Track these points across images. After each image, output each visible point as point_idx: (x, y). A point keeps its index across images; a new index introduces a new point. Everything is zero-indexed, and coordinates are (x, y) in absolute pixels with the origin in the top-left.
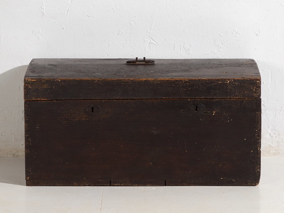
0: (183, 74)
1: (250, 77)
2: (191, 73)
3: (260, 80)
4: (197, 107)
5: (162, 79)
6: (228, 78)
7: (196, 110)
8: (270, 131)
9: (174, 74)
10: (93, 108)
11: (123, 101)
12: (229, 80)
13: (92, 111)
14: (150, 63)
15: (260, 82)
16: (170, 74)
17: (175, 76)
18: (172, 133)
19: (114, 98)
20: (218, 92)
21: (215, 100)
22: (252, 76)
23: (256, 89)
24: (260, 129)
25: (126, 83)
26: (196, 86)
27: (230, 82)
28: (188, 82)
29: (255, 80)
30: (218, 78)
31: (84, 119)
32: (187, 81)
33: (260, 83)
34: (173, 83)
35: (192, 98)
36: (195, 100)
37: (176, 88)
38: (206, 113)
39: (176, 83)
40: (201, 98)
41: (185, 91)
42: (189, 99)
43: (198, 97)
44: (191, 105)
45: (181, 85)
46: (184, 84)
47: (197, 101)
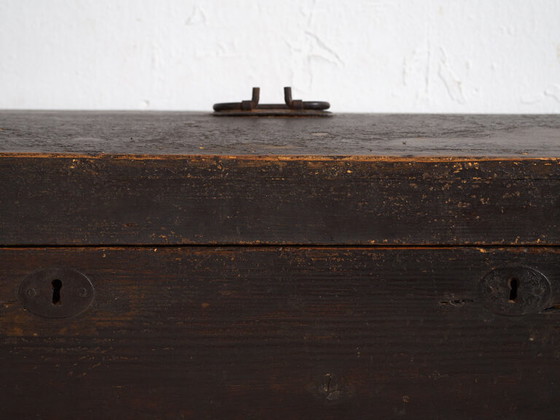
0: (452, 142)
2: (488, 141)
4: (515, 284)
5: (363, 155)
7: (513, 296)
9: (412, 142)
10: (57, 284)
11: (188, 252)
13: (56, 298)
14: (308, 112)
16: (398, 143)
17: (417, 149)
18: (405, 398)
19: (152, 238)
25: (205, 172)
26: (513, 189)
28: (479, 173)
31: (19, 332)
32: (473, 169)
34: (412, 175)
35: (496, 243)
36: (508, 250)
37: (424, 197)
38: (553, 308)
39: (425, 175)
40: (533, 243)
41: (464, 211)
42: (481, 246)
43: (520, 240)
44: (492, 272)
45: (445, 184)
46: (458, 183)
47: (515, 255)
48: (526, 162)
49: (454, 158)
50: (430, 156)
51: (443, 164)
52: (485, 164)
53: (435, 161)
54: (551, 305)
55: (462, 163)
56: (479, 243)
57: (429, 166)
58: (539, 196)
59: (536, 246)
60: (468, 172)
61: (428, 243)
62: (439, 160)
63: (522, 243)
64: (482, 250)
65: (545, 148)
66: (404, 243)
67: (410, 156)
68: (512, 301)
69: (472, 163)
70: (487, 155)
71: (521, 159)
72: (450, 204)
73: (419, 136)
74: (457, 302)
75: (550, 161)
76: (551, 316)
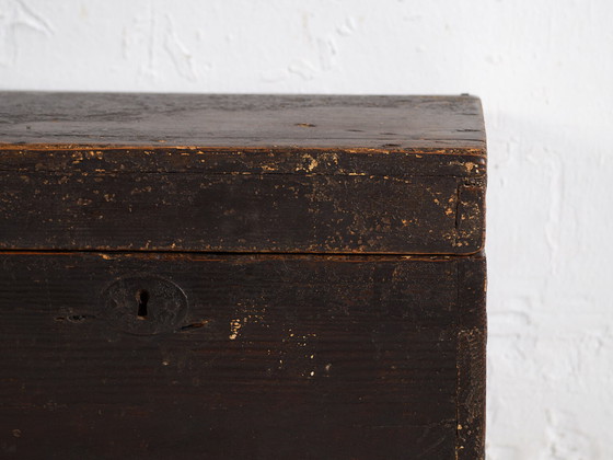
1: (431, 145)
3: (478, 157)
4: (145, 296)
6: (314, 144)
7: (143, 311)
8: (552, 436)
9: (38, 127)
12: (315, 153)
15: (483, 168)
17: (40, 135)
18: (16, 432)
20: (255, 216)
21: (239, 261)
22: (437, 140)
23: (458, 208)
24: (480, 422)
26: (143, 184)
27: (321, 165)
28: (103, 164)
29: (452, 158)
30: (262, 144)
32: (95, 159)
33: (480, 176)
34: (22, 166)
35: (123, 248)
36: (136, 256)
37: (37, 192)
38: (191, 326)
39: (39, 166)
40: (167, 248)
41: (85, 209)
42: (105, 252)
43: (150, 246)
44: (117, 283)
45: (62, 176)
46: (79, 175)
47: (144, 262)
48: (159, 152)
49: (73, 146)
50: (46, 143)
51: (60, 153)
52: (109, 153)
53: (51, 149)
54: (188, 323)
55: (82, 152)
56: (103, 247)
57: (43, 155)
58: (174, 193)
59: (171, 252)
60: (89, 163)
61: (41, 248)
62: (55, 149)
63: (154, 248)
64: (105, 257)
65: (191, 135)
66: (13, 247)
67: (21, 144)
68: (142, 318)
69: (95, 151)
70: (114, 143)
71: (153, 148)
72: (67, 201)
73: (56, 120)
74: (76, 318)
75: (187, 151)
76: (188, 336)
